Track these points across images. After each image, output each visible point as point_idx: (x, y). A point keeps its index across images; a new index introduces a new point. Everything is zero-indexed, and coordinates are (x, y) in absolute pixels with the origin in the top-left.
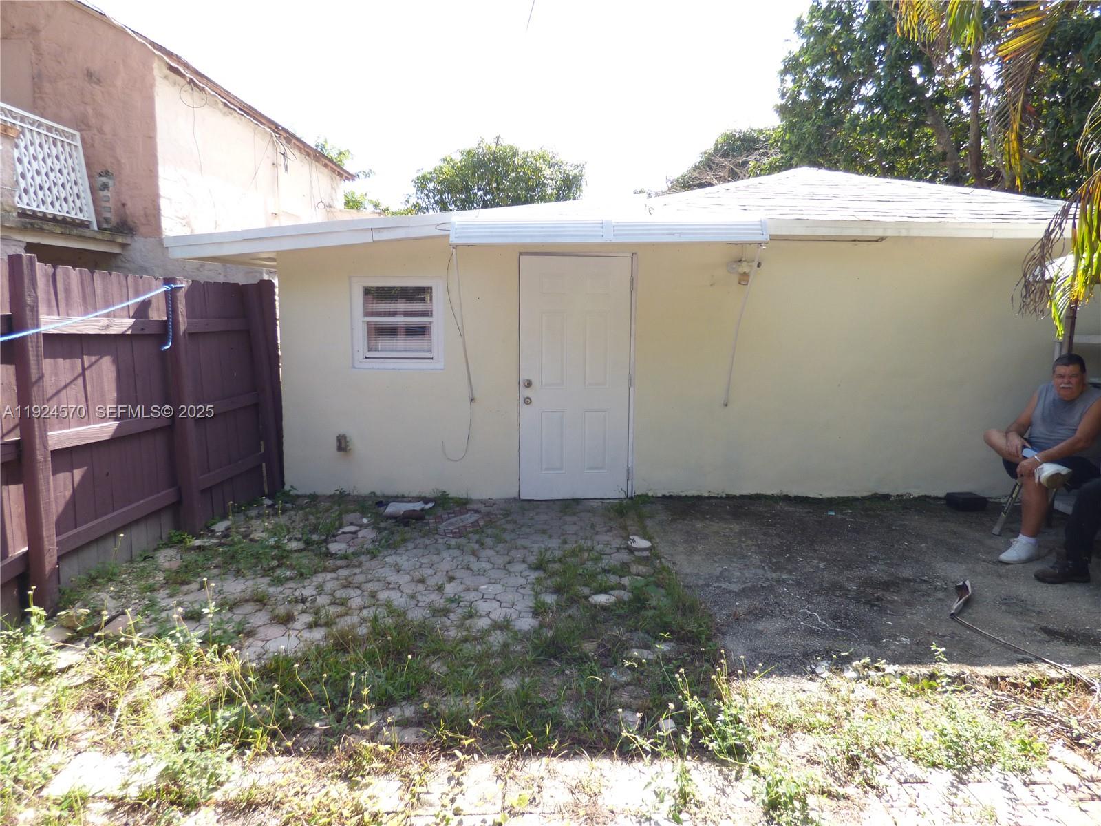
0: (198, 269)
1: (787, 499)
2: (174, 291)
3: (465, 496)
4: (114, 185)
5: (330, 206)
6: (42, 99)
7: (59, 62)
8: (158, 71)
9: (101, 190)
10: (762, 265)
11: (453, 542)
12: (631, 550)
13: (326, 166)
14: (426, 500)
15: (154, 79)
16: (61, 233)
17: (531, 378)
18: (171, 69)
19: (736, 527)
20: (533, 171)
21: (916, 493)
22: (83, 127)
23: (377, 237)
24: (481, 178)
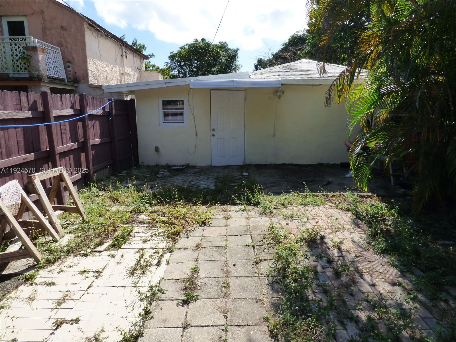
0: (101, 95)
1: (292, 165)
2: (112, 102)
3: (194, 165)
4: (72, 66)
5: (140, 70)
6: (46, 36)
7: (51, 23)
8: (86, 26)
9: (67, 68)
10: (284, 93)
11: (192, 175)
12: (243, 176)
13: (139, 55)
14: (183, 166)
15: (85, 29)
16: (59, 84)
17: (214, 128)
18: (90, 25)
19: (275, 171)
20: (216, 53)
21: (332, 163)
22: (61, 46)
23: (168, 85)
24: (196, 55)
